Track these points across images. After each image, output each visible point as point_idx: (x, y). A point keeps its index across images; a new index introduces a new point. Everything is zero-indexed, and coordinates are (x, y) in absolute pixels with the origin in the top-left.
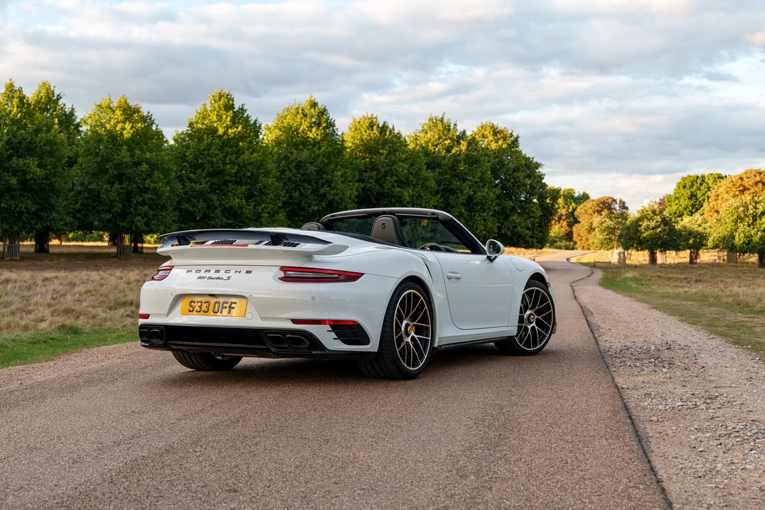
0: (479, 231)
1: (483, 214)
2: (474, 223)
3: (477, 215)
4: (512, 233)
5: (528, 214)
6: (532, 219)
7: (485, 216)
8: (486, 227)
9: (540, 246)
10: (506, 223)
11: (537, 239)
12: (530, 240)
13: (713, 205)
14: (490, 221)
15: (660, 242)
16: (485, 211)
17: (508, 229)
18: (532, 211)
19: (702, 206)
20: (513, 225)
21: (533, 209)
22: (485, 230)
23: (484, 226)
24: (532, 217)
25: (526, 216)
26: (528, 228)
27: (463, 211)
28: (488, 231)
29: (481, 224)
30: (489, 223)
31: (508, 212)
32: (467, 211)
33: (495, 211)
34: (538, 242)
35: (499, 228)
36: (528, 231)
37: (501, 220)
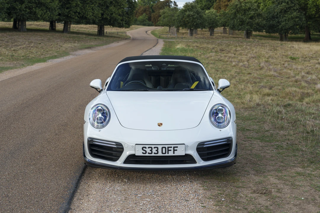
0: (89, 16)
1: (91, 6)
2: (86, 11)
3: (88, 6)
4: (110, 18)
5: (120, 6)
6: (122, 9)
7: (93, 7)
8: (93, 13)
9: (128, 26)
10: (107, 12)
11: (125, 21)
12: (121, 22)
13: (218, 5)
14: (96, 10)
15: (195, 24)
16: (93, 3)
17: (108, 15)
18: (122, 4)
19: (213, 5)
20: (111, 13)
21: (123, 3)
22: (93, 15)
23: (92, 13)
24: (122, 8)
25: (119, 7)
26: (120, 15)
27: (79, 3)
28: (95, 16)
29: (90, 12)
30: (96, 11)
31: (108, 4)
32: (82, 3)
33: (100, 4)
34: (126, 24)
35: (102, 14)
36: (119, 17)
37: (104, 10)
